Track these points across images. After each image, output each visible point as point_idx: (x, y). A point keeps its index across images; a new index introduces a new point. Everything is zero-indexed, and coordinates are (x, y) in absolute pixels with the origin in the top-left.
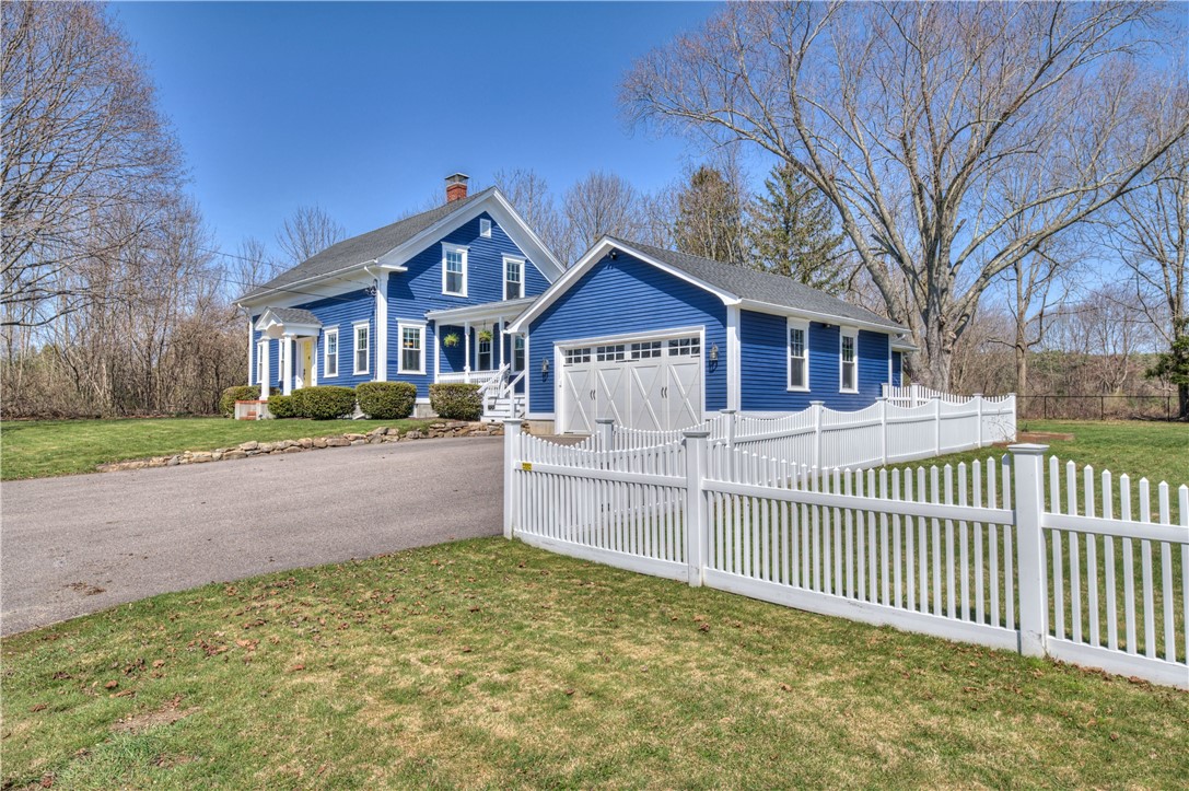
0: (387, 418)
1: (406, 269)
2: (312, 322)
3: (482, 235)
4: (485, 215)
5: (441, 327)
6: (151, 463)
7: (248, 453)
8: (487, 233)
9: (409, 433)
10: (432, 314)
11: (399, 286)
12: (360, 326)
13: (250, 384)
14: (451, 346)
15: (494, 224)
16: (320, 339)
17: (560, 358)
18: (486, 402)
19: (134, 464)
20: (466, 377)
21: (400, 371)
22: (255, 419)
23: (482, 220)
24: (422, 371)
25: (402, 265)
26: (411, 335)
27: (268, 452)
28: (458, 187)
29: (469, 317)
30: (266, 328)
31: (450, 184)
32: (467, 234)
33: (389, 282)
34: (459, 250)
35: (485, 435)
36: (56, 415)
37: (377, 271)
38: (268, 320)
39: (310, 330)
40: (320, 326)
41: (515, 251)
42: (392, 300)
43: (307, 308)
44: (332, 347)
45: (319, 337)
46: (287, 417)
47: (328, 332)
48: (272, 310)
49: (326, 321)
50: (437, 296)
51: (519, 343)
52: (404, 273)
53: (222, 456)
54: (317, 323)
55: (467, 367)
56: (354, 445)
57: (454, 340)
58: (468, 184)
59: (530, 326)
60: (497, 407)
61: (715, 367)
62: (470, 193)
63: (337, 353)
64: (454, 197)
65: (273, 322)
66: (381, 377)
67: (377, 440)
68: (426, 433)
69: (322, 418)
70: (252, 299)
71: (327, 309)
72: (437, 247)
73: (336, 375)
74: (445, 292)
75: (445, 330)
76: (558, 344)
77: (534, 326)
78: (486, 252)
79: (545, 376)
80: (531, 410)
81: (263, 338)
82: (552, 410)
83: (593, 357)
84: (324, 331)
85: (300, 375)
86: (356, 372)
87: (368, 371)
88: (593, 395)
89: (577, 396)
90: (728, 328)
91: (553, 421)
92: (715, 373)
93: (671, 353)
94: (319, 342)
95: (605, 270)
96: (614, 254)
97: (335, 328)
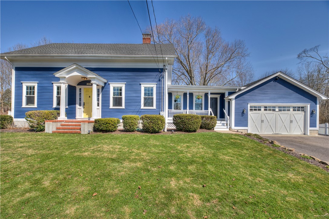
12: (146, 85)
28: (150, 39)
30: (67, 77)
44: (118, 93)
47: (112, 85)
49: (110, 79)
59: (236, 97)
61: (313, 115)
63: (124, 97)
71: (112, 73)
73: (123, 107)
79: (243, 114)
80: (235, 126)
81: (61, 81)
82: (247, 126)
83: (263, 109)
84: (109, 84)
85: (80, 105)
86: (142, 107)
87: (154, 107)
88: (262, 121)
89: (255, 121)
90: (317, 105)
91: (247, 130)
92: (312, 117)
93: (294, 110)
94: (104, 89)
95: (272, 82)
96: (277, 78)
97: (123, 84)
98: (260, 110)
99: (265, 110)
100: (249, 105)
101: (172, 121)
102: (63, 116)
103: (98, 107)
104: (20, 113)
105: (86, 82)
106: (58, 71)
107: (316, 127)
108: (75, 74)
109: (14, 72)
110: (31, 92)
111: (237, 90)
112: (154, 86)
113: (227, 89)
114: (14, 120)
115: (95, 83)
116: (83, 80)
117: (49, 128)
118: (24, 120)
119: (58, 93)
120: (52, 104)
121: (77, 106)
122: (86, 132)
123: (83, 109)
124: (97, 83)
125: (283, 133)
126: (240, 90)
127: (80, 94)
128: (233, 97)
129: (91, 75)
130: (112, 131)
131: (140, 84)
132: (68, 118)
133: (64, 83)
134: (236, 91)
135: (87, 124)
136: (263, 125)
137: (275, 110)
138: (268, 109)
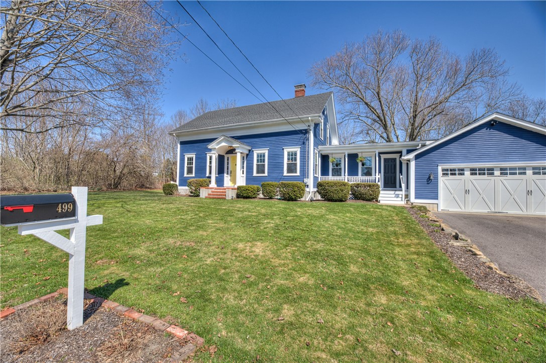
5: (321, 153)
8: (326, 113)
10: (321, 147)
12: (290, 150)
17: (440, 172)
22: (225, 198)
24: (317, 175)
26: (316, 156)
30: (217, 147)
33: (314, 128)
38: (219, 143)
39: (246, 150)
40: (250, 148)
42: (314, 137)
44: (261, 160)
45: (248, 154)
47: (257, 152)
54: (248, 146)
55: (346, 174)
59: (417, 156)
63: (266, 163)
71: (256, 139)
73: (266, 175)
74: (320, 137)
76: (440, 166)
79: (429, 181)
80: (416, 198)
81: (212, 152)
82: (437, 199)
83: (467, 173)
84: (253, 151)
85: (228, 174)
86: (285, 174)
87: (298, 174)
88: (467, 192)
89: (452, 192)
91: (437, 204)
93: (534, 173)
94: (248, 156)
95: (484, 130)
96: (492, 122)
97: (266, 150)
98: (461, 174)
100: (440, 168)
102: (213, 184)
103: (243, 175)
104: (184, 182)
105: (232, 151)
106: (211, 142)
108: (223, 144)
109: (179, 146)
110: (190, 163)
111: (418, 146)
112: (297, 150)
113: (404, 146)
114: (179, 188)
115: (239, 152)
116: (230, 148)
117: (203, 193)
118: (187, 188)
119: (210, 163)
120: (205, 173)
121: (225, 175)
122: (230, 198)
123: (229, 178)
124: (241, 152)
125: (509, 212)
126: (424, 146)
127: (228, 162)
128: (411, 156)
129: (236, 145)
130: (251, 198)
131: (283, 149)
132: (217, 186)
133: (214, 154)
134: (417, 148)
135: (231, 190)
136: (469, 197)
137: (493, 174)
138: (478, 172)
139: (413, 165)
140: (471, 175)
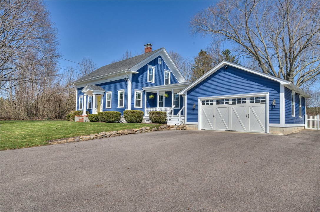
0: (135, 123)
1: (138, 72)
2: (102, 90)
3: (159, 63)
4: (160, 57)
5: (147, 92)
6: (69, 141)
7: (103, 136)
8: (160, 63)
9: (153, 129)
10: (144, 88)
11: (135, 78)
12: (121, 91)
13: (76, 110)
14: (152, 99)
15: (162, 60)
16: (104, 96)
17: (200, 103)
18: (168, 118)
19: (63, 141)
20: (158, 109)
21: (135, 107)
22: (83, 122)
23: (159, 58)
24: (141, 107)
25: (137, 71)
26: (138, 95)
27: (109, 136)
28: (149, 48)
29: (160, 89)
30: (86, 92)
31: (146, 47)
32: (154, 62)
33: (132, 77)
34: (152, 68)
35: (175, 130)
36: (9, 118)
37: (129, 73)
38: (87, 89)
39: (101, 92)
40: (104, 91)
41: (168, 69)
42: (133, 83)
43: (99, 86)
44: (109, 99)
45: (104, 95)
46: (95, 121)
47: (107, 93)
48: (89, 85)
49: (107, 90)
50: (146, 82)
51: (182, 98)
52: (137, 74)
53: (94, 137)
54: (103, 90)
55: (158, 106)
56: (137, 133)
57: (153, 97)
58: (152, 47)
59: (187, 92)
60: (172, 120)
61: (274, 107)
62: (153, 50)
63: (111, 100)
64: (147, 51)
65: (88, 90)
66: (129, 108)
67: (144, 131)
68: (158, 129)
69: (110, 122)
70: (79, 82)
71: (107, 86)
72: (146, 66)
73: (111, 107)
74: (148, 81)
75: (149, 94)
76: (199, 99)
77: (189, 92)
78: (160, 69)
79: (194, 109)
80: (188, 121)
82: (197, 121)
83: (215, 103)
85: (95, 107)
86: (119, 107)
87: (123, 106)
88: (214, 116)
89: (207, 116)
90: (280, 93)
91: (197, 125)
92: (273, 110)
93: (251, 102)
95: (222, 73)
97: (110, 92)
98: (212, 104)
99: (218, 104)
100: (199, 100)
101: (149, 118)
106: (82, 89)
107: (279, 123)
112: (123, 91)
123: (96, 110)
125: (237, 130)
131: (118, 91)
133: (85, 96)
136: (215, 120)
137: (228, 103)
138: (220, 102)
139: (186, 98)
140: (217, 104)
